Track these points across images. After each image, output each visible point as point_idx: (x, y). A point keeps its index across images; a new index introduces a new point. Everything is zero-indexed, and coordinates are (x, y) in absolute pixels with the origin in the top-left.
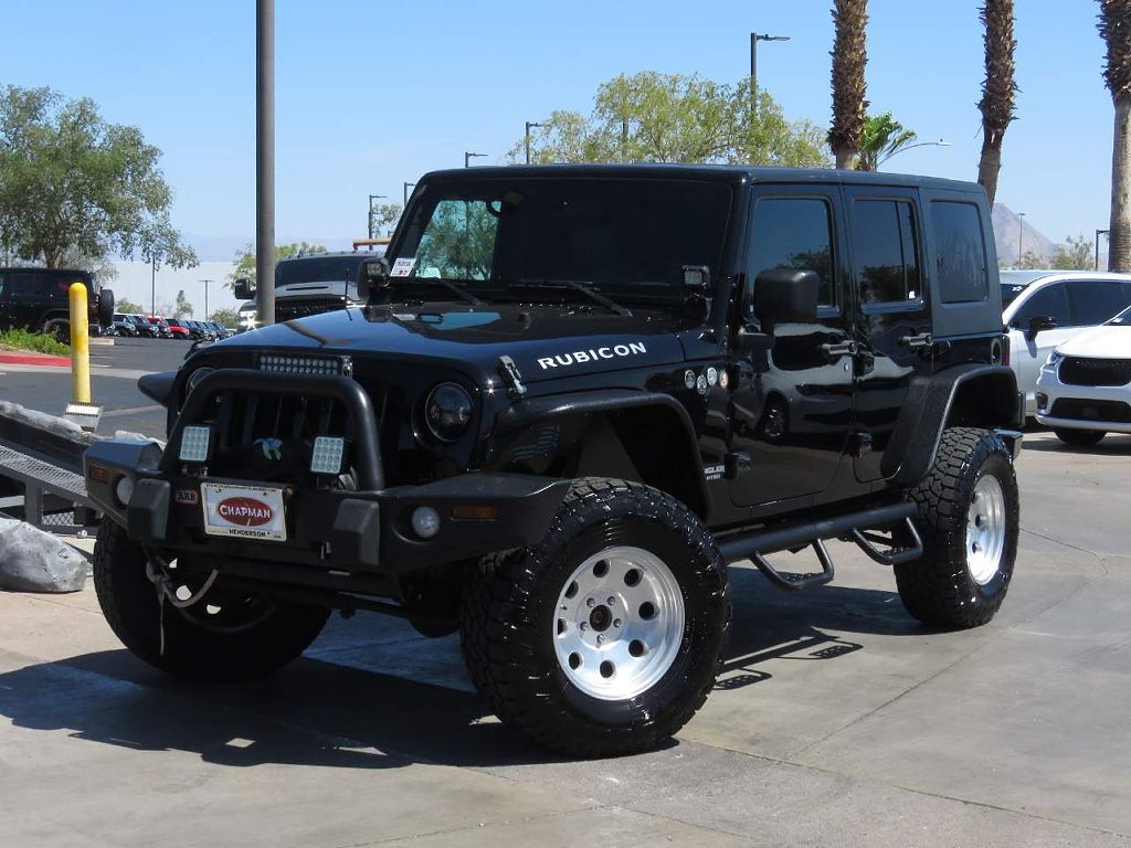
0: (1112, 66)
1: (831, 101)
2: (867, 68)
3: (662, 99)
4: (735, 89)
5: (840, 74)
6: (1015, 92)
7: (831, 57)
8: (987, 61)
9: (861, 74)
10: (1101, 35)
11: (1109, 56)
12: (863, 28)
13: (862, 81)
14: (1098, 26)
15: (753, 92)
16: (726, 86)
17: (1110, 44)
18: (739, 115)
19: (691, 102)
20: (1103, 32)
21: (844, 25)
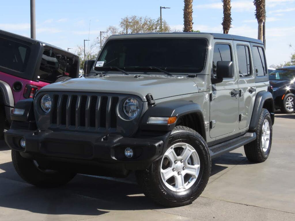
0: (257, 13)
1: (183, 23)
2: (193, 14)
3: (137, 23)
4: (156, 20)
5: (185, 15)
6: (231, 20)
7: (183, 11)
8: (224, 12)
9: (191, 15)
10: (254, 5)
11: (257, 10)
12: (191, 3)
13: (191, 17)
14: (253, 2)
15: (161, 21)
16: (154, 20)
17: (257, 7)
18: (158, 27)
19: (145, 24)
20: (255, 4)
21: (186, 2)
